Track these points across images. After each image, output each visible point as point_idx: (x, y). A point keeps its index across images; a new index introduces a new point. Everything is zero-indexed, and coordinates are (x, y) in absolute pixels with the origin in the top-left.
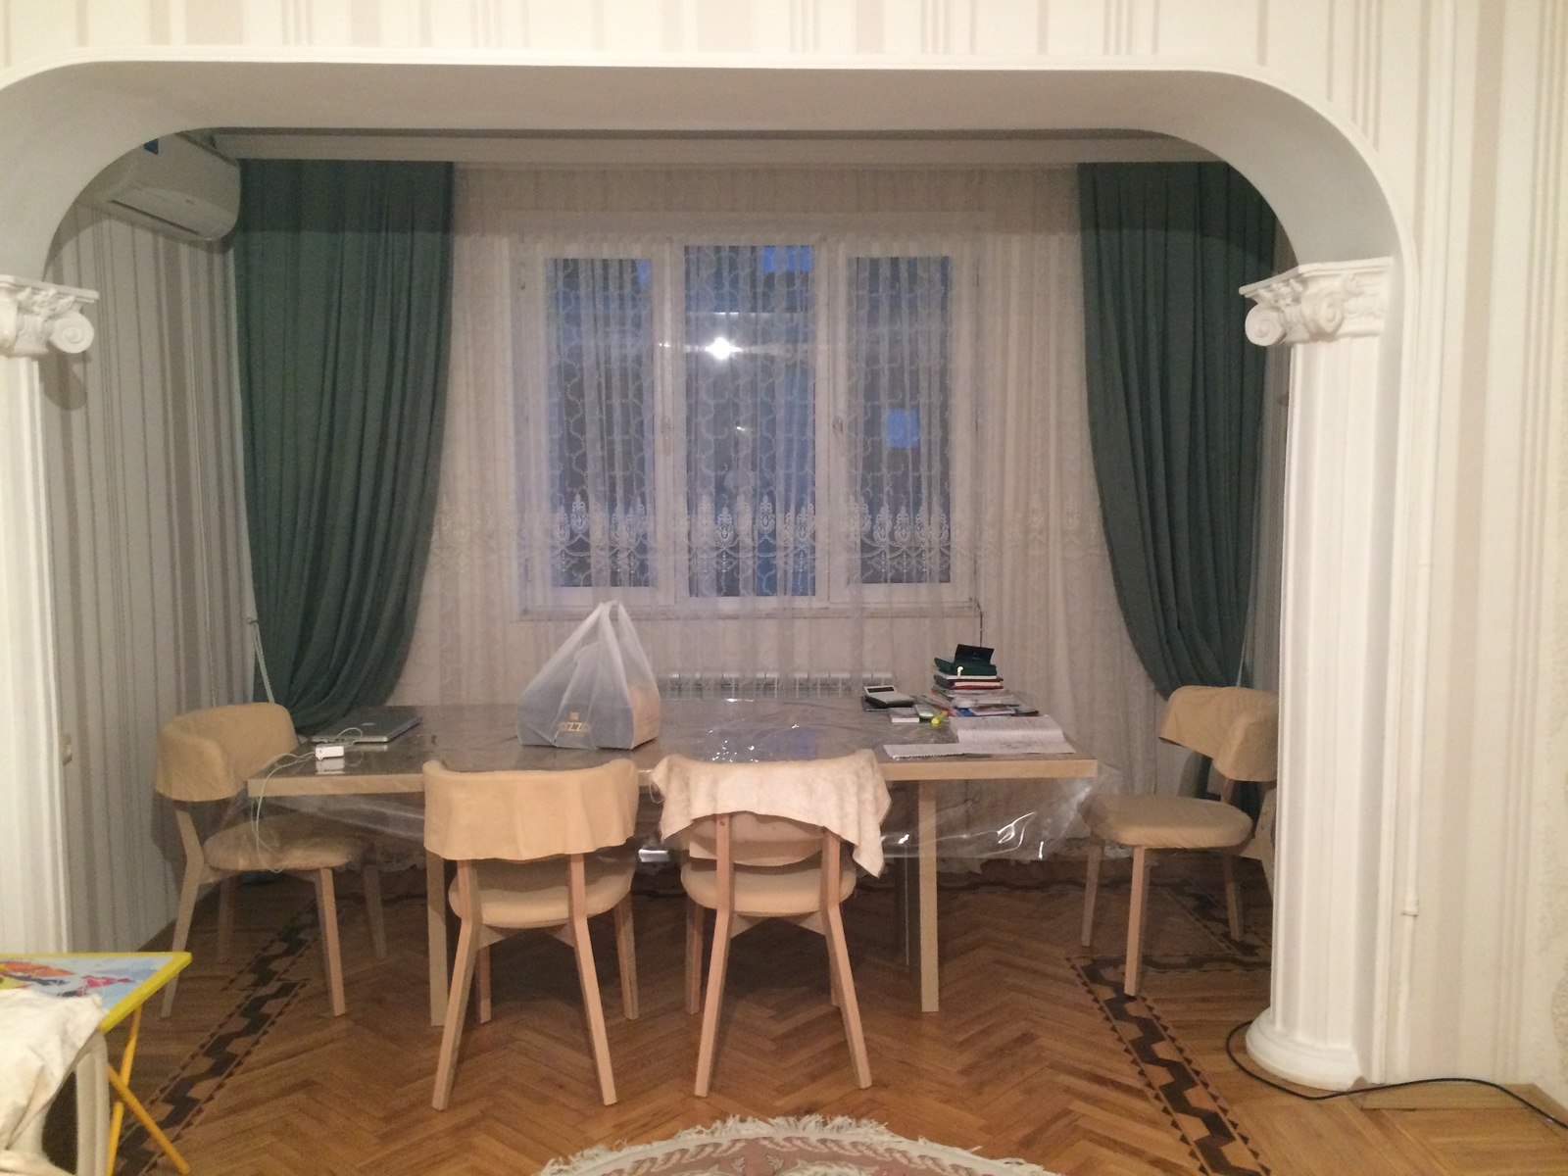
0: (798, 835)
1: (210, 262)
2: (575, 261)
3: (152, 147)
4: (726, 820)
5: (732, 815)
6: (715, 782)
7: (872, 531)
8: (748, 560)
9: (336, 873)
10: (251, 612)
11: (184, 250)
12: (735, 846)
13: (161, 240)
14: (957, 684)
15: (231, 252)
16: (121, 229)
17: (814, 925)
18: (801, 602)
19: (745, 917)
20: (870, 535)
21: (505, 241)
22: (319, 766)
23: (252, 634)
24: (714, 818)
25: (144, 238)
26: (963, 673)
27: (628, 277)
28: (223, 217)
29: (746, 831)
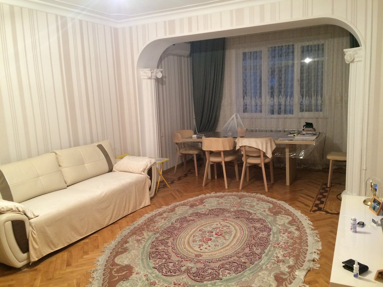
0: (256, 150)
1: (188, 59)
2: (246, 53)
3: (174, 45)
4: (244, 147)
5: (245, 146)
6: (242, 141)
7: (302, 101)
8: (276, 107)
9: (196, 154)
10: (194, 117)
11: (183, 58)
12: (246, 151)
13: (179, 57)
14: (305, 130)
15: (191, 57)
16: (172, 57)
17: (260, 166)
18: (290, 116)
19: (249, 163)
20: (302, 102)
21: (234, 50)
22: (193, 138)
23: (194, 120)
24: (242, 146)
25: (176, 58)
26: (305, 128)
27: (255, 55)
28: (188, 52)
29: (247, 149)
